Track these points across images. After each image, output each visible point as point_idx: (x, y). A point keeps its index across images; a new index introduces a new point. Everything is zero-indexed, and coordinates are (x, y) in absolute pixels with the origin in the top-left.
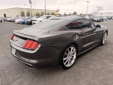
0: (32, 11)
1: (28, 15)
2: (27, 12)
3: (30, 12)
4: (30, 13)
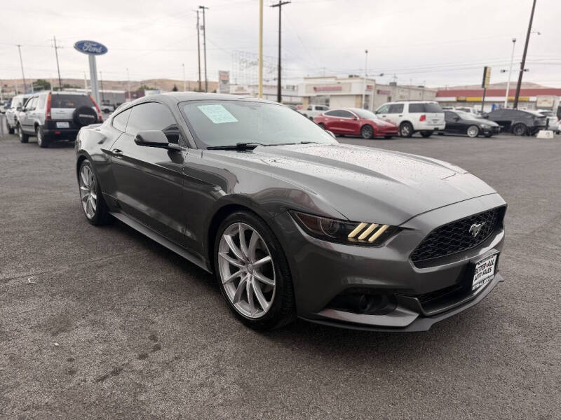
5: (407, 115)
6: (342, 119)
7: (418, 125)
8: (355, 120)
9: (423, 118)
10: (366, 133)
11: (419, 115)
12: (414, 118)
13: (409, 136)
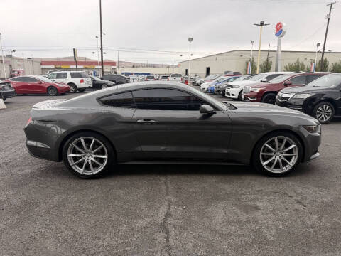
0: (280, 57)
1: (266, 68)
2: (265, 60)
3: (272, 60)
4: (271, 62)
5: (70, 80)
6: (30, 83)
7: (80, 85)
8: (41, 83)
9: (82, 81)
10: (51, 92)
11: (79, 79)
12: (76, 81)
13: (75, 92)
